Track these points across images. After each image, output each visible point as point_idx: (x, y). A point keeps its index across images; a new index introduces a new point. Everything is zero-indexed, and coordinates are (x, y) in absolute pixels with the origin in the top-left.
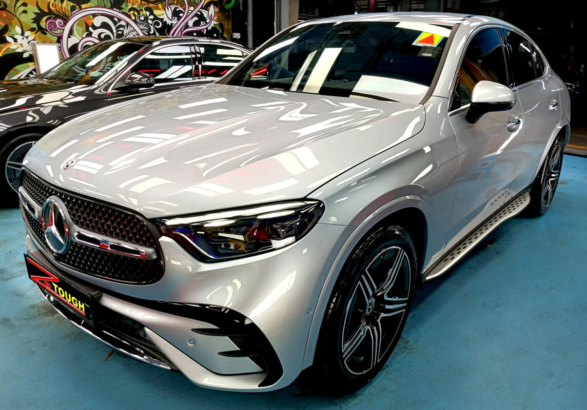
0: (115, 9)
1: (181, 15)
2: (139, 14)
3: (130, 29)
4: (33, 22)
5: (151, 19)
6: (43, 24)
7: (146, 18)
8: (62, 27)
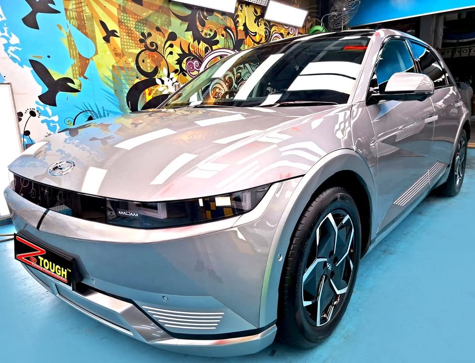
0: (236, 51)
4: (177, 64)
6: (184, 66)
8: (198, 68)
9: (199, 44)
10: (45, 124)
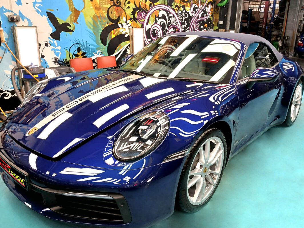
0: (169, 6)
1: (197, 10)
2: (179, 9)
3: (174, 19)
4: (132, 14)
5: (184, 13)
6: (136, 16)
7: (182, 12)
8: (144, 17)
9: (146, 2)
10: (53, 51)
